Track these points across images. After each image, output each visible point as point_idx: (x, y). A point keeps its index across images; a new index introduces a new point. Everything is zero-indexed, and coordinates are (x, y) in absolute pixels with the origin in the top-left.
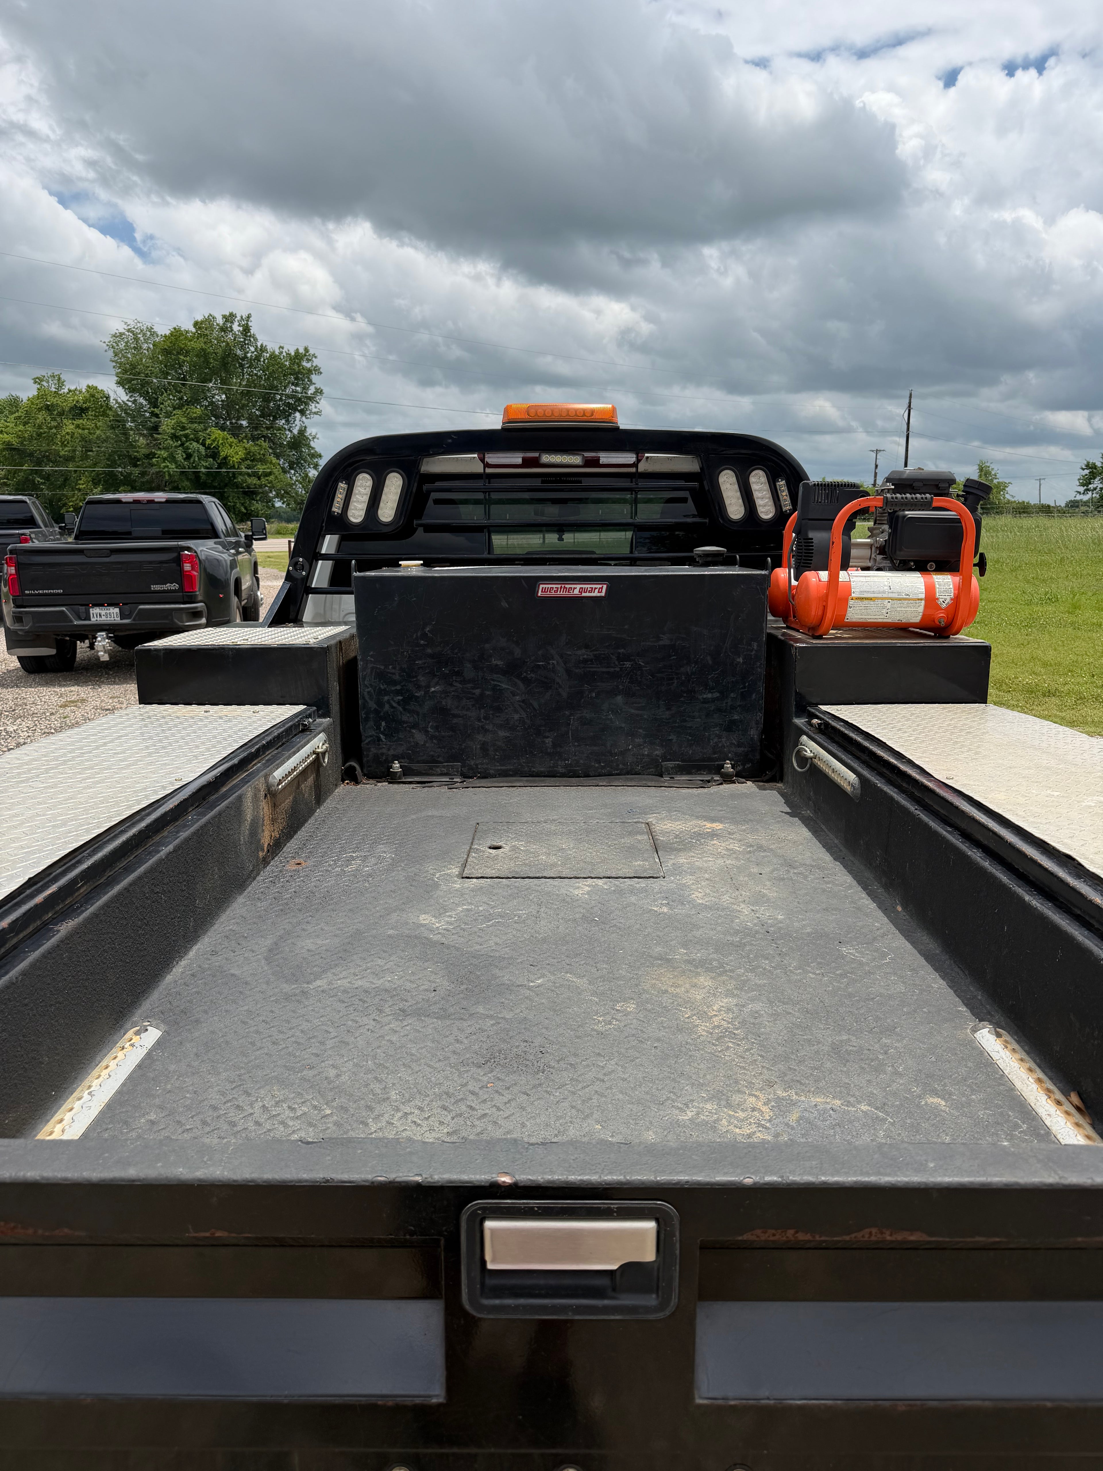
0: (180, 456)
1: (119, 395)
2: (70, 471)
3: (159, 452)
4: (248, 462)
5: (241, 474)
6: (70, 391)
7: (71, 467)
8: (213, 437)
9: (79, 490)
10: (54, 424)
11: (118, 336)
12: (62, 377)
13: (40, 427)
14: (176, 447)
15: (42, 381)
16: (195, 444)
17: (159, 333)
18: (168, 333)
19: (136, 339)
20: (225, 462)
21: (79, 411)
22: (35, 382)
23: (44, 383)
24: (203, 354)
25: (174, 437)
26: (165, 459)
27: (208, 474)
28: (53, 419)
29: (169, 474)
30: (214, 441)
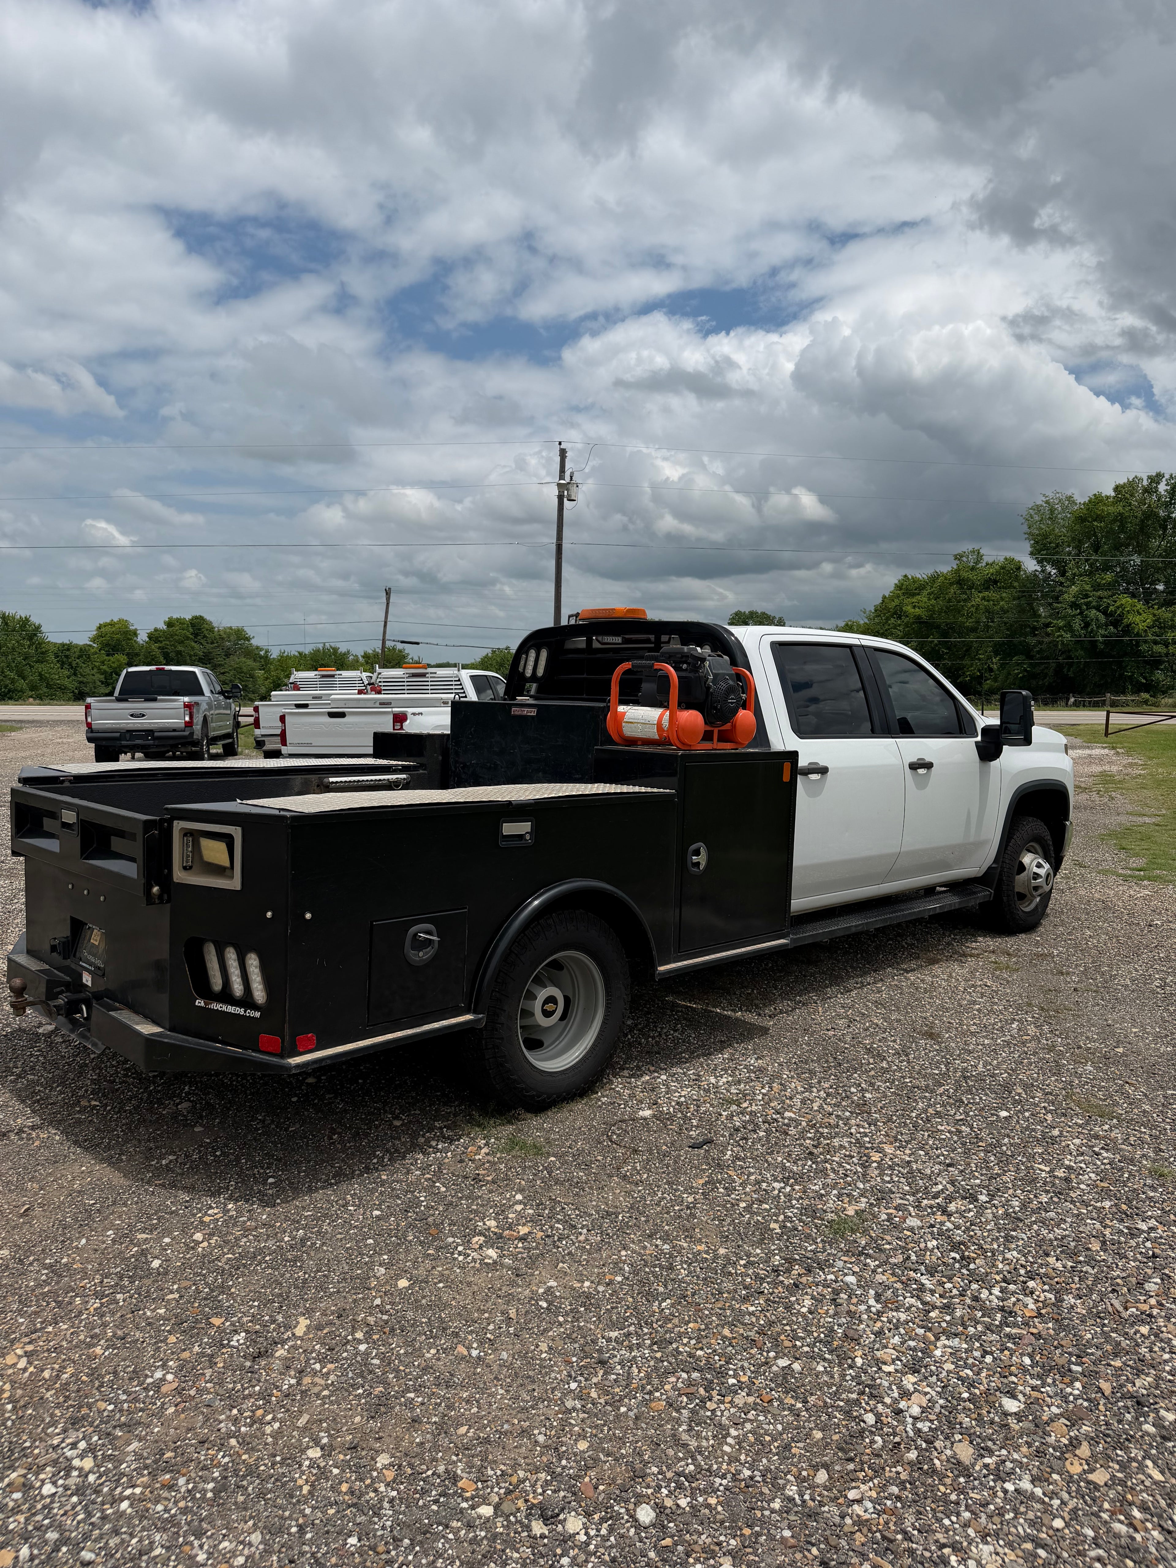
0: (1077, 624)
1: (1031, 565)
2: (972, 642)
3: (1055, 622)
4: (1156, 629)
5: (1146, 642)
6: (987, 564)
7: (971, 638)
8: (1118, 604)
9: (979, 659)
10: (964, 596)
11: (1037, 508)
12: (982, 552)
13: (950, 601)
14: (1074, 616)
15: (962, 556)
16: (1094, 611)
17: (1078, 502)
18: (1087, 500)
19: (1052, 511)
20: (1128, 630)
21: (990, 583)
22: (956, 559)
23: (964, 559)
24: (1121, 519)
25: (1074, 605)
26: (1060, 628)
27: (1104, 642)
28: (965, 593)
29: (1063, 643)
30: (1118, 607)
